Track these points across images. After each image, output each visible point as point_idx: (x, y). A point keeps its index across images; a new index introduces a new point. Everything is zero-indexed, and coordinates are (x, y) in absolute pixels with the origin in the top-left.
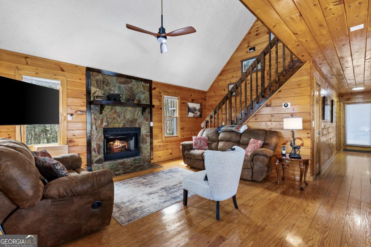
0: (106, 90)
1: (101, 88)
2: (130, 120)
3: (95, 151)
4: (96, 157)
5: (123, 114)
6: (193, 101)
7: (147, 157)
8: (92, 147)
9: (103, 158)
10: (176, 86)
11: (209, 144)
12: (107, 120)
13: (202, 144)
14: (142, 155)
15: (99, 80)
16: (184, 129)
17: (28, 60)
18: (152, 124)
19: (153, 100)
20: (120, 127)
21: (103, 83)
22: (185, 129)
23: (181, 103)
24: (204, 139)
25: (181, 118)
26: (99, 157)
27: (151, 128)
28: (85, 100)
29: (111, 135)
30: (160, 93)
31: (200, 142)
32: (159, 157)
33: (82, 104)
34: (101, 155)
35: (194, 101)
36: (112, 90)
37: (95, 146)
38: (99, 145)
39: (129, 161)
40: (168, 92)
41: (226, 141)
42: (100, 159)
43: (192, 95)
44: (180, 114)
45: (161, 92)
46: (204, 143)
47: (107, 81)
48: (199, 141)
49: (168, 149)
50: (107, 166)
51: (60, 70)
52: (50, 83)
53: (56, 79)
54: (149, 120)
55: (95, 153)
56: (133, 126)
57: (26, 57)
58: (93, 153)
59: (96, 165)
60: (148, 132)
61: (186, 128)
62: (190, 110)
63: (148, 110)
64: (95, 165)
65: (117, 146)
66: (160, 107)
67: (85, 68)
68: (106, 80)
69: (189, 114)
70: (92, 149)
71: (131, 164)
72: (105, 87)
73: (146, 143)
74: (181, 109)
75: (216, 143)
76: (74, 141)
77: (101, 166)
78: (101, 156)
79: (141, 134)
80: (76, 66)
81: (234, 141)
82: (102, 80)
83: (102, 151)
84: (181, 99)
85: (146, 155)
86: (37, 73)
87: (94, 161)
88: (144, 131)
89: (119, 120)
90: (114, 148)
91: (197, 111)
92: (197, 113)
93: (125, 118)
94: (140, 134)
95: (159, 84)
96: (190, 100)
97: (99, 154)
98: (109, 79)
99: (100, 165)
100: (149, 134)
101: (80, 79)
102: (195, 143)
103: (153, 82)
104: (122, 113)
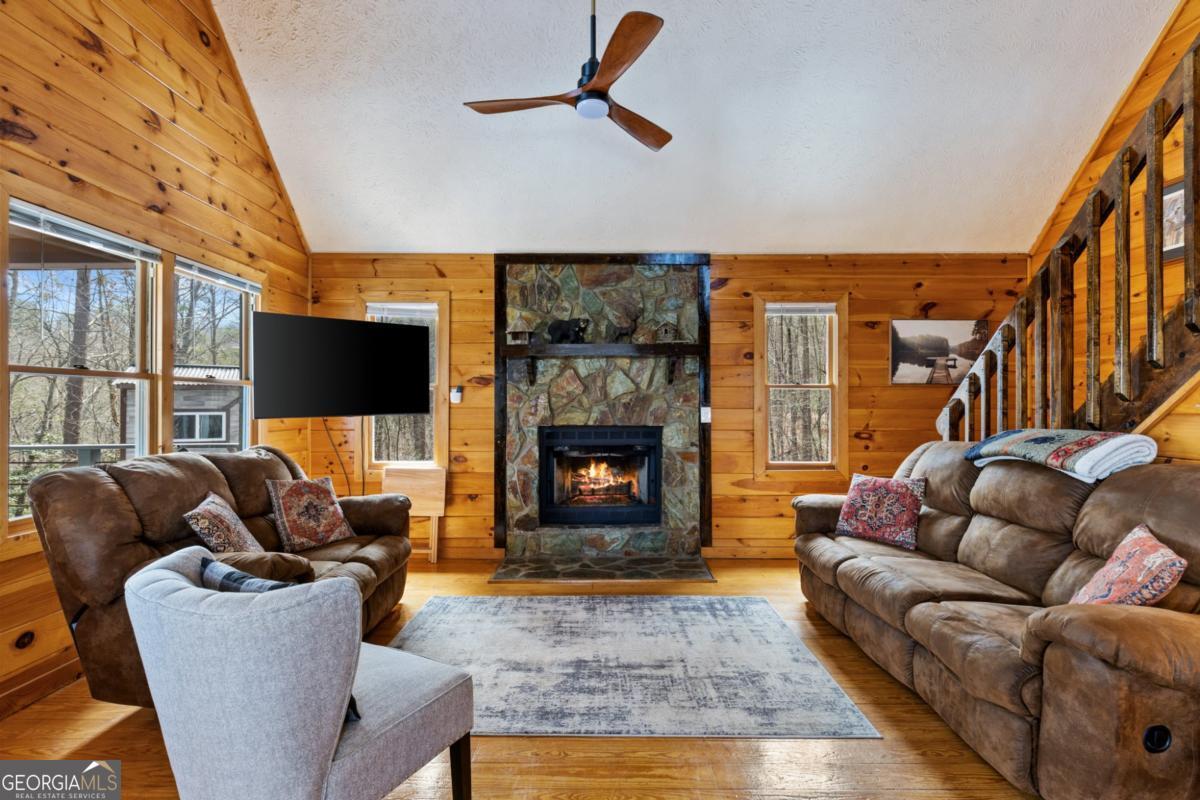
0: (548, 312)
1: (535, 307)
2: (623, 401)
3: (515, 493)
4: (519, 509)
5: (599, 383)
6: (926, 311)
7: (685, 533)
8: (508, 480)
9: (536, 516)
10: (827, 256)
11: (924, 522)
12: (549, 402)
13: (883, 515)
14: (667, 523)
15: (528, 285)
16: (870, 438)
17: (379, 266)
18: (706, 415)
19: (714, 327)
20: (591, 423)
21: (540, 293)
22: (878, 437)
23: (851, 324)
24: (903, 495)
25: (851, 388)
26: (526, 511)
27: (705, 431)
28: (492, 348)
29: (572, 448)
30: (747, 295)
31: (878, 505)
32: (740, 540)
33: (486, 358)
34: (530, 506)
35: (931, 312)
36: (565, 310)
37: (515, 478)
38: (526, 474)
39: (617, 539)
40: (784, 288)
41: (998, 518)
42: (527, 516)
43: (926, 284)
44: (847, 372)
45: (750, 291)
46: (896, 511)
47: (549, 284)
48: (872, 499)
49: (781, 515)
50: (548, 540)
51: (436, 275)
52: (415, 311)
53: (427, 300)
54: (697, 402)
55: (515, 497)
56: (633, 422)
57: (375, 260)
58: (510, 496)
59: (518, 532)
60: (693, 444)
61: (885, 434)
62: (902, 352)
63: (690, 365)
64: (516, 532)
65: (596, 481)
66: (746, 350)
67: (493, 259)
68: (549, 280)
69: (898, 373)
70: (508, 486)
71: (626, 549)
72: (545, 301)
73: (683, 482)
74: (850, 352)
75: (956, 521)
76: (466, 460)
77: (531, 538)
78: (532, 508)
79: (664, 450)
80: (472, 258)
81: (1040, 523)
82: (536, 284)
83: (534, 493)
84: (855, 306)
85: (681, 525)
86: (391, 293)
87: (512, 522)
88: (674, 439)
89: (585, 400)
90: (582, 487)
91: (952, 356)
92: (954, 367)
93: (606, 395)
94: (661, 450)
95: (743, 261)
96: (911, 306)
97: (525, 502)
98: (556, 276)
99: (530, 534)
100: (695, 450)
101: (481, 292)
102: (851, 506)
103: (712, 258)
104: (594, 381)
